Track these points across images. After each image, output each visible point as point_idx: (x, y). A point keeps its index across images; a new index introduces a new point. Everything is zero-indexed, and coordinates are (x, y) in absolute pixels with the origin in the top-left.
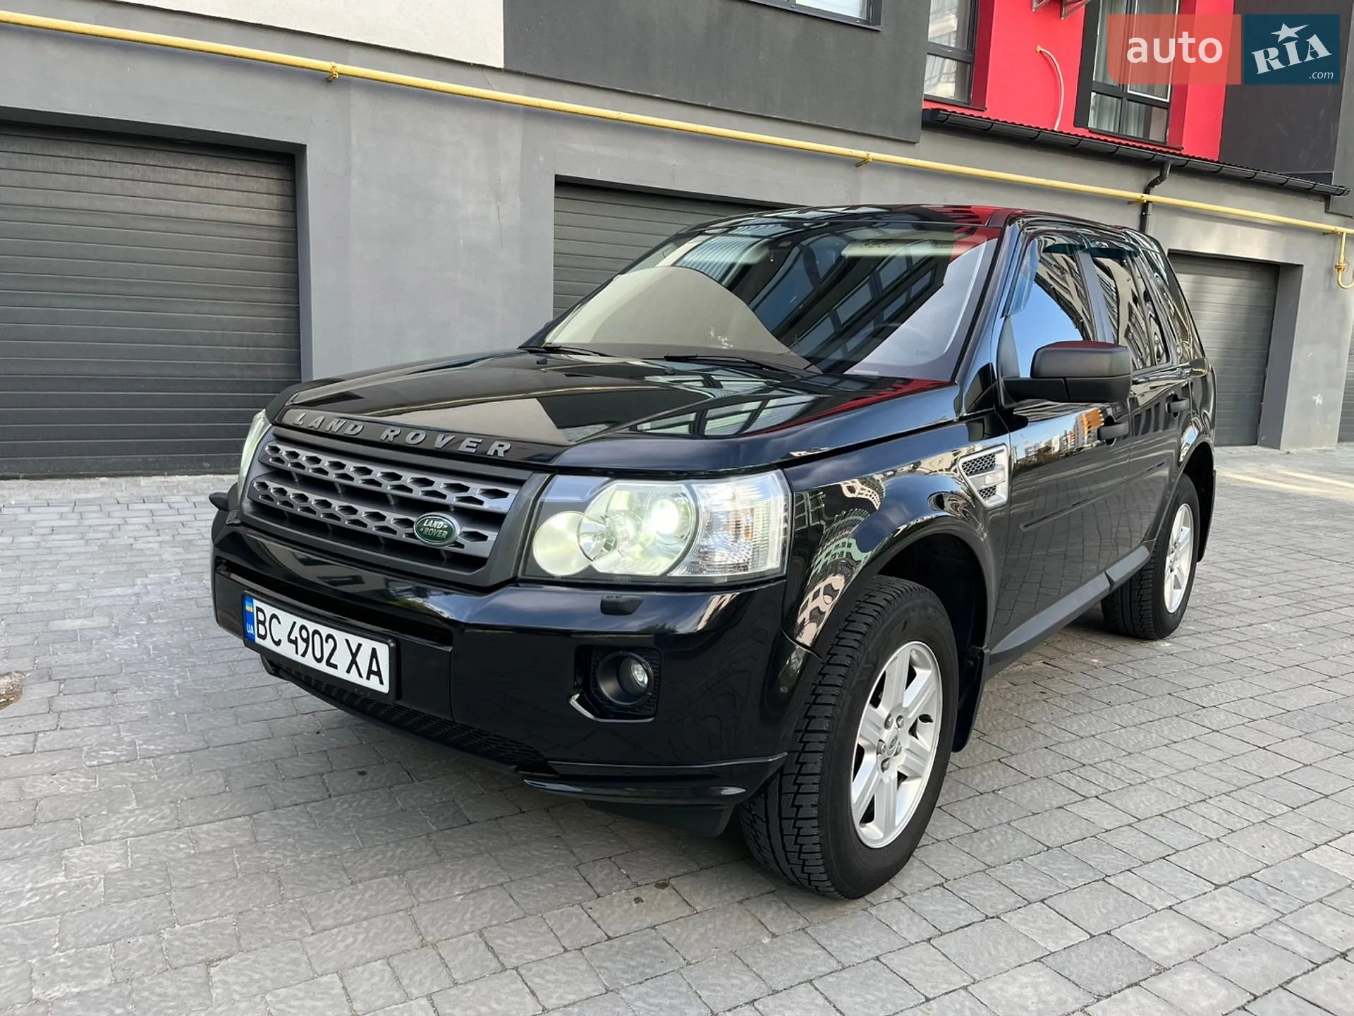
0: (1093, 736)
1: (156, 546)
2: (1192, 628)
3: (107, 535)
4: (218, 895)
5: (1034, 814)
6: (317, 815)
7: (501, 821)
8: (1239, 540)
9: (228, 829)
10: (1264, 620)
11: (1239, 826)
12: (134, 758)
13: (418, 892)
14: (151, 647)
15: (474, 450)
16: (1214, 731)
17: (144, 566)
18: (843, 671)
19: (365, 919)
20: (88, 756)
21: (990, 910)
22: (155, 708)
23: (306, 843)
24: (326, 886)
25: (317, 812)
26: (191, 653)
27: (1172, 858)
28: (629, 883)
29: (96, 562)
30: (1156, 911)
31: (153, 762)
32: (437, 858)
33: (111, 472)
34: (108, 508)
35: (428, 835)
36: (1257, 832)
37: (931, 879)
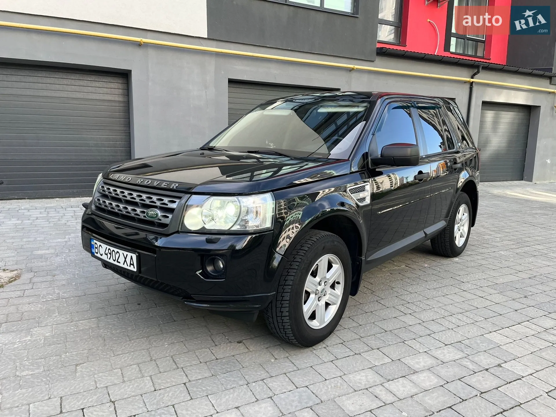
0: (416, 293)
1: (75, 224)
2: (470, 253)
3: (57, 220)
4: (83, 344)
5: (384, 320)
6: (121, 318)
7: (186, 321)
8: (502, 219)
9: (89, 323)
10: (500, 250)
11: (462, 324)
12: (58, 298)
13: (152, 343)
14: (69, 260)
15: (166, 187)
16: (464, 291)
17: (69, 231)
18: (298, 264)
19: (133, 352)
20: (43, 298)
21: (357, 352)
22: (68, 282)
23: (116, 327)
24: (121, 341)
25: (121, 317)
26: (83, 262)
27: (432, 335)
28: (228, 341)
29: (52, 230)
30: (420, 353)
31: (65, 300)
32: (161, 332)
33: (60, 196)
34: (58, 210)
35: (159, 325)
36: (468, 327)
37: (339, 341)
